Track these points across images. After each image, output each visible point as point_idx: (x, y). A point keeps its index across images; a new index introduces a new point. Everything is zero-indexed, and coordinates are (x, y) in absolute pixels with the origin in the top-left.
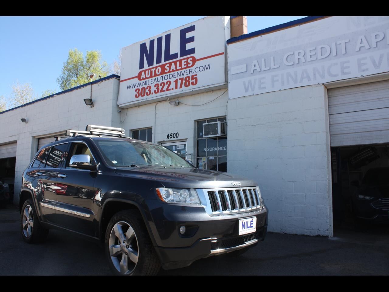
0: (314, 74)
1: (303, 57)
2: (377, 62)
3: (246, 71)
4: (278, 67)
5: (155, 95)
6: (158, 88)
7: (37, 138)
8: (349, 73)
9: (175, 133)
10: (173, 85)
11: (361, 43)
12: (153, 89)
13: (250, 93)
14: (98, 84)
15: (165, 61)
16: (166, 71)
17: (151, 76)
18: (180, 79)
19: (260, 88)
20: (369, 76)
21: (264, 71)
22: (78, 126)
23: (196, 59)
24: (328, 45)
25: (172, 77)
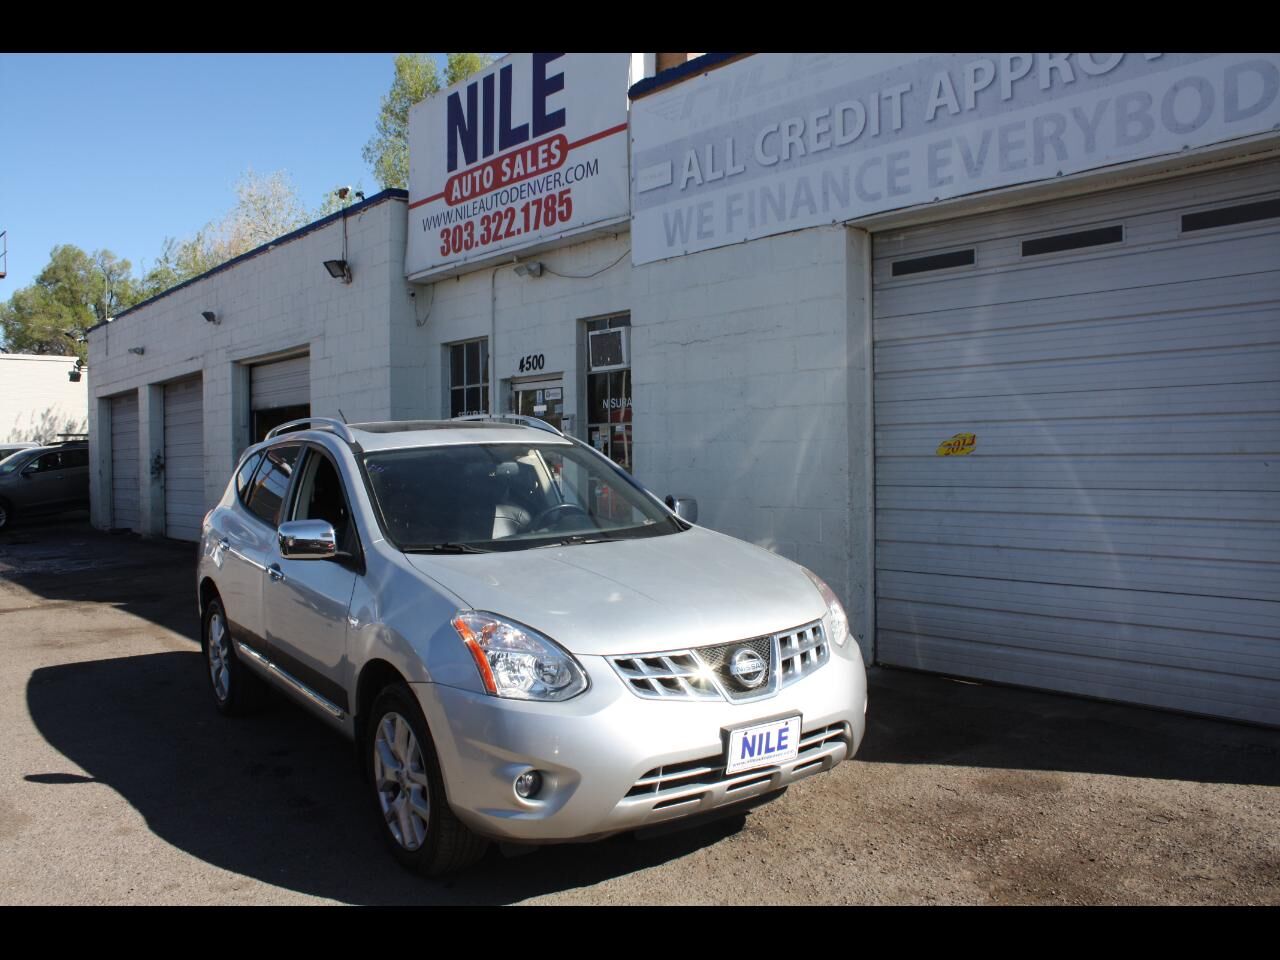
0: (825, 194)
1: (800, 140)
2: (975, 158)
3: (670, 181)
4: (742, 170)
5: (482, 248)
6: (488, 229)
7: (247, 365)
8: (905, 191)
9: (536, 357)
10: (519, 222)
11: (938, 97)
12: (479, 231)
13: (678, 249)
14: (358, 216)
15: (501, 148)
16: (504, 179)
17: (474, 194)
18: (534, 203)
19: (702, 235)
20: (953, 201)
21: (710, 182)
22: (323, 336)
23: (569, 143)
24: (860, 101)
25: (517, 198)
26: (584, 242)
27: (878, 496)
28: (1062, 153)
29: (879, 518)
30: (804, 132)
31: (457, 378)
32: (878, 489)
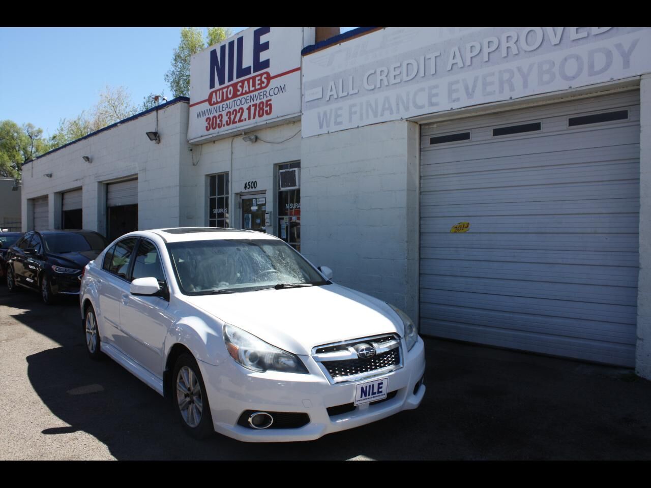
0: (398, 104)
1: (386, 78)
2: (470, 90)
3: (321, 96)
4: (357, 92)
5: (226, 127)
6: (230, 118)
7: (105, 184)
8: (436, 104)
9: (252, 182)
10: (245, 115)
11: (453, 59)
12: (225, 119)
13: (324, 130)
14: (164, 109)
15: (237, 78)
16: (239, 93)
17: (223, 101)
18: (253, 105)
19: (337, 123)
20: (459, 110)
21: (341, 97)
22: (144, 170)
23: (271, 76)
24: (415, 59)
25: (244, 103)
26: (278, 126)
27: (422, 252)
28: (512, 88)
29: (422, 262)
30: (388, 74)
31: (213, 192)
32: (422, 249)
